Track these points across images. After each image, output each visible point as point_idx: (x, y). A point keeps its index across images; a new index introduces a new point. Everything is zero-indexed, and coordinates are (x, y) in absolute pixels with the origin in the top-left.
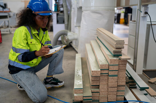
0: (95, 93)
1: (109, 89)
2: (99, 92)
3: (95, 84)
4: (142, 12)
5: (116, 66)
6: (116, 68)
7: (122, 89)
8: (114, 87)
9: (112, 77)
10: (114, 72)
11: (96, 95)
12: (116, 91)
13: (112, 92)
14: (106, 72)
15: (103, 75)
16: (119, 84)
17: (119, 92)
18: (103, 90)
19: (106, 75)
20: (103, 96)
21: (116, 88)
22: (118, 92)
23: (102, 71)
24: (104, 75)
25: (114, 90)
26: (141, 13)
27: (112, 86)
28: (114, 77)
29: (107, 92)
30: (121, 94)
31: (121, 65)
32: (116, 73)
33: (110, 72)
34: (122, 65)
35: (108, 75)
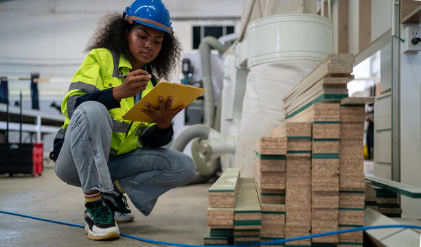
0: (271, 216)
1: (316, 199)
2: (284, 213)
3: (271, 186)
4: (403, 41)
5: (332, 125)
6: (333, 131)
7: (355, 203)
8: (330, 193)
9: (322, 161)
10: (327, 143)
11: (275, 222)
12: (337, 206)
13: (324, 209)
14: (305, 146)
15: (296, 155)
16: (344, 186)
17: (348, 213)
18: (295, 205)
19: (304, 155)
20: (295, 223)
21: (337, 198)
22: (342, 213)
23: (293, 144)
24: (299, 155)
25: (331, 203)
26: (401, 43)
27: (325, 189)
28: (327, 161)
29: (308, 213)
30: (353, 221)
31: (347, 123)
32: (334, 148)
33: (317, 143)
34: (352, 123)
35: (309, 155)
